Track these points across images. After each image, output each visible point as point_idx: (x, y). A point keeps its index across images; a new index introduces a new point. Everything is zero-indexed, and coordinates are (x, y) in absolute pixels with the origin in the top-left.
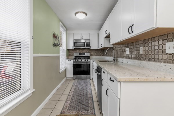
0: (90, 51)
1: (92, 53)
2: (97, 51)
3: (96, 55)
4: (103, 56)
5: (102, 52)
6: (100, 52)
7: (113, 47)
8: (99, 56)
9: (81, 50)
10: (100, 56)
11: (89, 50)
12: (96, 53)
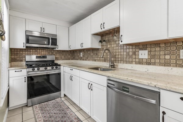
0: (54, 53)
1: (58, 56)
2: (64, 53)
3: (63, 58)
4: (72, 59)
5: (71, 55)
6: (69, 55)
7: (101, 48)
8: (67, 59)
9: (38, 51)
10: (69, 60)
11: (52, 51)
12: (63, 56)
